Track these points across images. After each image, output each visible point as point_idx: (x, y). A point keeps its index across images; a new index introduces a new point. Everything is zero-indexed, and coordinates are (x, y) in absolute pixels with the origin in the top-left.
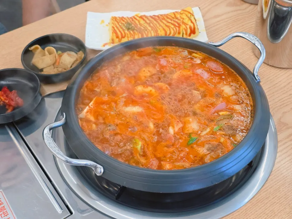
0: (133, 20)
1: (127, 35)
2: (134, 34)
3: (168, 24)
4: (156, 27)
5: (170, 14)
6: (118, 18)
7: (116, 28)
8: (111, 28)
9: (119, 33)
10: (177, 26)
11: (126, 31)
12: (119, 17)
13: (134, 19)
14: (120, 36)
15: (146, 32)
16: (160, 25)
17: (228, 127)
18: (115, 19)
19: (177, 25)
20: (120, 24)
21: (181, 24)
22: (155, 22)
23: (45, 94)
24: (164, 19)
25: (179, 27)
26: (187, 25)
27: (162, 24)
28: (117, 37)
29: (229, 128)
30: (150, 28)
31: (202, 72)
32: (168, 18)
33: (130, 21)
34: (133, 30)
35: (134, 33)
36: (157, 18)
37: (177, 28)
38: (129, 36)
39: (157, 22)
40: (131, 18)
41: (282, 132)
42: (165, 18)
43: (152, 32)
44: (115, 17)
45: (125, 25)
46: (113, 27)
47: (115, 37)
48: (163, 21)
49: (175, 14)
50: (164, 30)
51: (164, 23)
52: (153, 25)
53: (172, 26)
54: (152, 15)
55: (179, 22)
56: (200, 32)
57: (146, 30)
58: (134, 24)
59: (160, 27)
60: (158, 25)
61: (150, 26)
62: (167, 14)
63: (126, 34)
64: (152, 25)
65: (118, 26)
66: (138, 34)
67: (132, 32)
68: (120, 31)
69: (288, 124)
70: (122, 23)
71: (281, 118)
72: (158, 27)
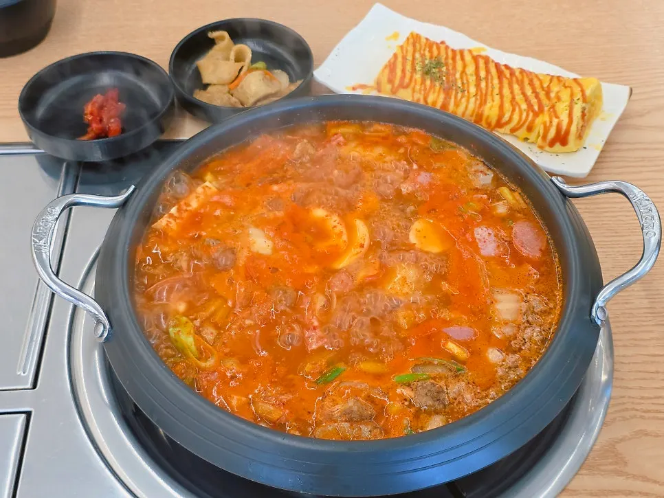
0: (454, 59)
1: (413, 84)
2: (431, 88)
3: (519, 98)
4: (489, 93)
5: (541, 78)
6: (423, 41)
7: (400, 59)
8: (391, 55)
9: (399, 73)
10: (533, 111)
11: (418, 76)
12: (427, 39)
13: (458, 57)
14: (397, 82)
15: (460, 95)
16: (501, 94)
17: (429, 388)
18: (415, 39)
19: (536, 108)
20: (417, 55)
21: (546, 109)
22: (496, 81)
23: (179, 136)
24: (521, 83)
25: (536, 115)
26: (557, 117)
27: (506, 91)
28: (391, 81)
29: (429, 391)
30: (473, 90)
31: (486, 237)
32: (531, 83)
33: (447, 58)
34: (436, 80)
35: (432, 86)
36: (507, 73)
37: (531, 114)
38: (418, 87)
39: (501, 82)
40: (453, 51)
41: (594, 474)
42: (526, 81)
43: (472, 100)
44: (417, 35)
45: (427, 62)
46: (395, 56)
47: (385, 79)
48: (516, 87)
49: (551, 81)
50: (501, 107)
51: (512, 92)
52: (487, 86)
53: (524, 106)
54: (502, 62)
55: (545, 101)
56: (585, 148)
57: (463, 91)
58: (450, 68)
59: (497, 98)
60: (496, 91)
61: (478, 85)
62: (537, 76)
63: (413, 81)
64: (483, 84)
65: (410, 58)
66: (439, 91)
67: (428, 82)
68: (403, 71)
69: (626, 464)
70: (423, 56)
71: (622, 440)
72: (492, 94)
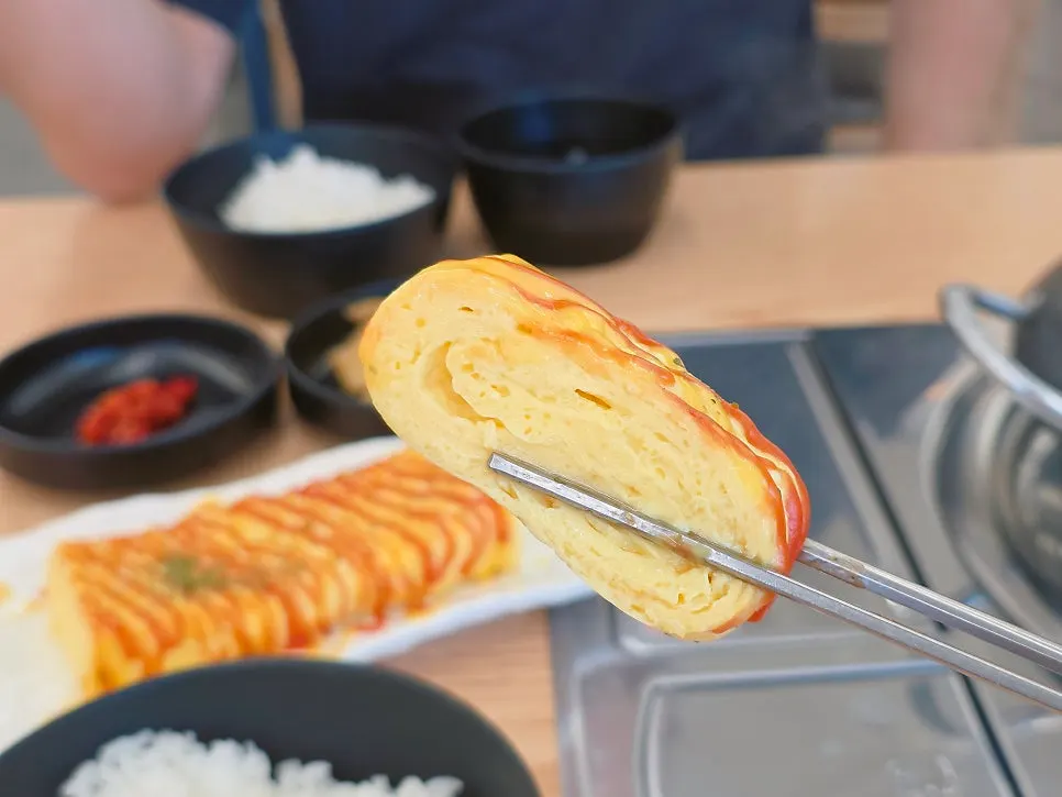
0: (198, 537)
1: (190, 626)
3: (417, 504)
7: (103, 600)
9: (138, 627)
20: (128, 572)
22: (337, 512)
24: (382, 485)
28: (132, 651)
33: (185, 545)
34: (221, 586)
36: (340, 490)
38: (207, 625)
45: (162, 570)
48: (384, 495)
50: (409, 538)
52: (332, 529)
57: (303, 567)
60: (362, 525)
61: (315, 540)
63: (186, 618)
64: (323, 531)
65: (118, 586)
67: (216, 599)
